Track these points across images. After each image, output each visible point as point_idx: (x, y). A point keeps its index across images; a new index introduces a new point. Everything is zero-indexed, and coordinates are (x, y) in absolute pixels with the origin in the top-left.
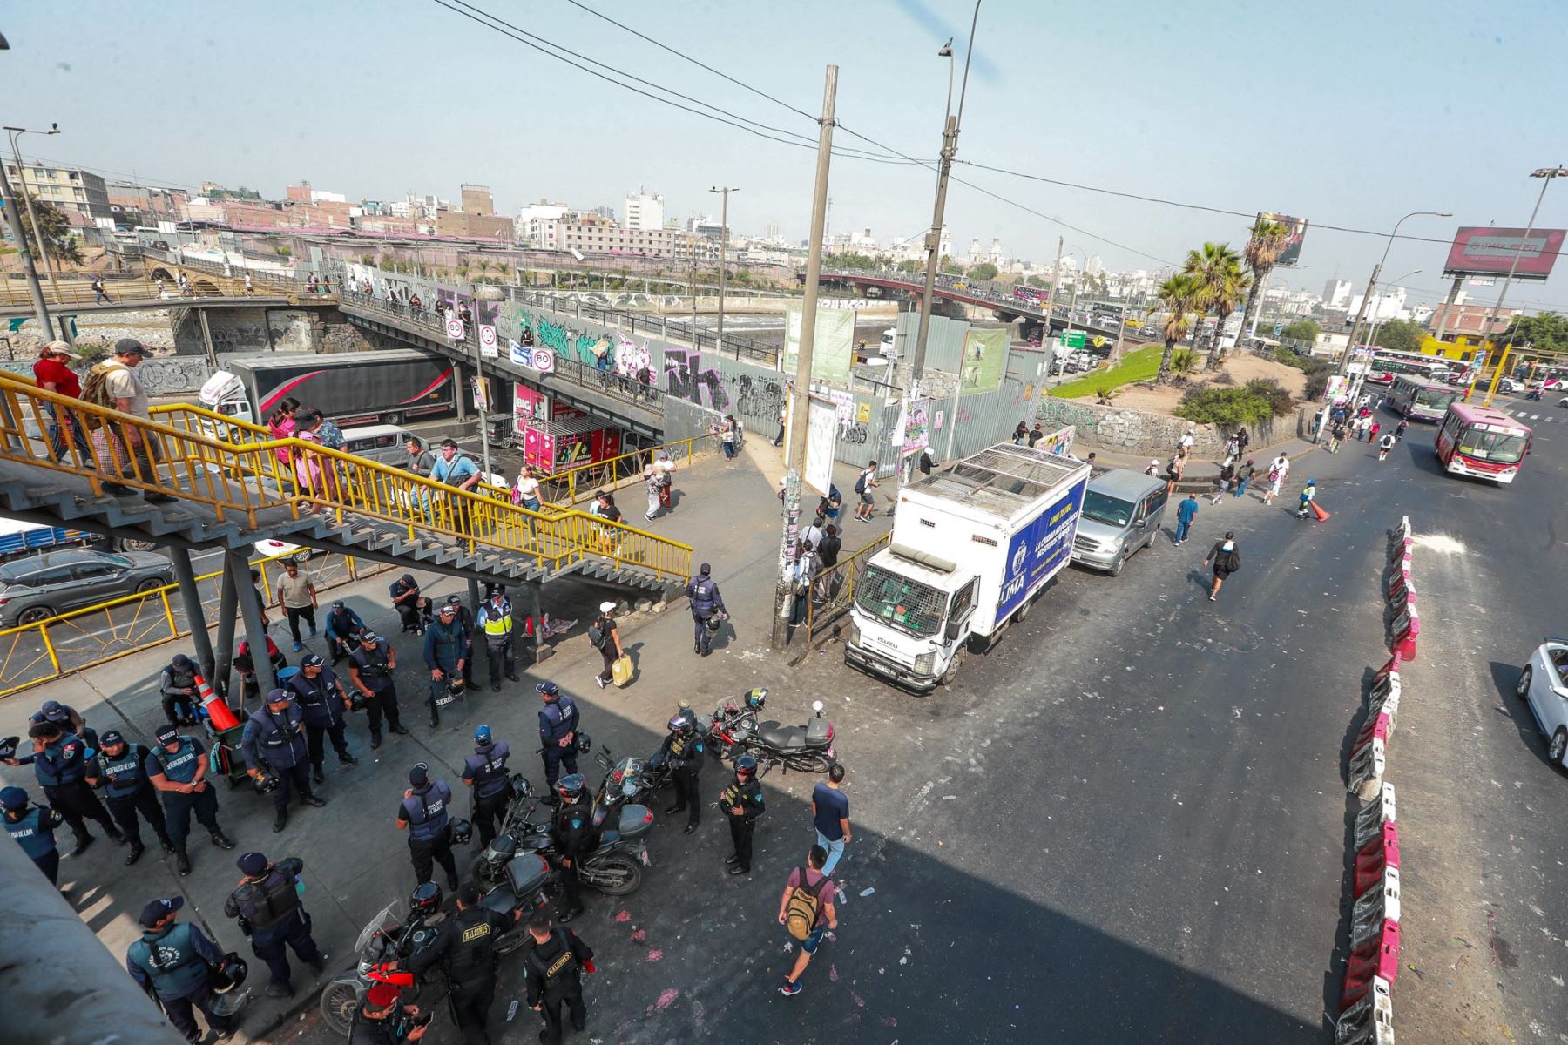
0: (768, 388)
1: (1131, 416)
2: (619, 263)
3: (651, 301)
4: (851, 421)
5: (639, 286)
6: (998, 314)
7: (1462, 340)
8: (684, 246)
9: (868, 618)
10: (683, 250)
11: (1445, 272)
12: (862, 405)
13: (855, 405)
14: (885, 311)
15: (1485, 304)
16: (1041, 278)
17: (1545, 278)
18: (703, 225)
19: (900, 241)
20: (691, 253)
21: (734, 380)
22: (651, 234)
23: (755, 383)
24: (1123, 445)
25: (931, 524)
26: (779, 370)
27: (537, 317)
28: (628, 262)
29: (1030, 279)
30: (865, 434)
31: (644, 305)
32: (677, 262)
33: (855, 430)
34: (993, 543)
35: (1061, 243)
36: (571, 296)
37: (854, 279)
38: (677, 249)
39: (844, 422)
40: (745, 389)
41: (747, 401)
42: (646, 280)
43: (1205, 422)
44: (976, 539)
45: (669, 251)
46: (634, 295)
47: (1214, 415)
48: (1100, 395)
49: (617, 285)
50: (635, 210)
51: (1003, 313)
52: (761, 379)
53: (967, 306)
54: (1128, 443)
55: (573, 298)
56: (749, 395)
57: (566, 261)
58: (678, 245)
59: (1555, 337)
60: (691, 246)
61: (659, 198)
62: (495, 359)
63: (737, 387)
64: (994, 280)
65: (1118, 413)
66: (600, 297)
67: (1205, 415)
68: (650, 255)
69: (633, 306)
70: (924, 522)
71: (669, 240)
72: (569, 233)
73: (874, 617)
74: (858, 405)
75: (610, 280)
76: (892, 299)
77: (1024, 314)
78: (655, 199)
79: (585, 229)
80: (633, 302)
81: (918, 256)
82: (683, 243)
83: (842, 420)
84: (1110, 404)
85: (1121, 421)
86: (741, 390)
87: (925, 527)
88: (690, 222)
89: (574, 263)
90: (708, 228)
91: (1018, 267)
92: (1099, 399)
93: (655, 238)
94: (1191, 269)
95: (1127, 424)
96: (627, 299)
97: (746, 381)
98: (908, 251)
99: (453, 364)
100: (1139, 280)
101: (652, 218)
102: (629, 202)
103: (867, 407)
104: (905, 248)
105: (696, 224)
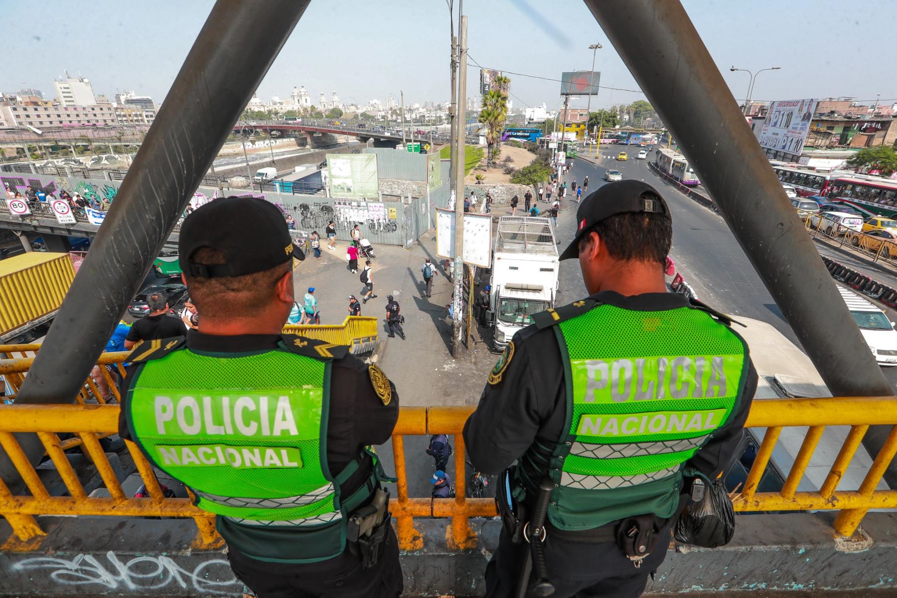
0: (322, 209)
1: (500, 188)
2: (75, 133)
3: (119, 159)
4: (385, 219)
5: (104, 150)
6: (359, 138)
7: (574, 126)
8: (125, 116)
9: (508, 326)
10: (124, 119)
11: (561, 94)
12: (390, 209)
13: (386, 210)
14: (288, 145)
15: (577, 108)
16: (368, 113)
17: (597, 94)
18: (130, 98)
19: (277, 99)
20: (131, 121)
21: (295, 208)
22: (93, 109)
23: (312, 208)
24: (500, 203)
25: (516, 268)
26: (328, 196)
27: (102, 187)
28: (84, 132)
29: (362, 115)
30: (396, 226)
31: (116, 163)
32: (125, 128)
33: (388, 224)
34: (551, 270)
35: (402, 95)
36: (48, 163)
37: (260, 127)
38: (119, 119)
39: (380, 221)
40: (305, 212)
41: (308, 220)
42: (110, 145)
43: (528, 184)
44: (542, 270)
45: (113, 121)
46: (104, 156)
47: (531, 180)
48: (477, 179)
49: (85, 150)
50: (66, 90)
51: (361, 137)
52: (316, 204)
53: (336, 135)
54: (502, 202)
55: (50, 165)
56: (309, 215)
57: (25, 136)
58: (119, 116)
59: (606, 121)
60: (130, 115)
61: (86, 80)
62: (73, 225)
63: (299, 212)
64: (342, 117)
65: (495, 187)
66: (75, 161)
67: (527, 181)
68: (101, 124)
69: (106, 164)
70: (511, 268)
71: (110, 112)
72: (16, 113)
73: (512, 324)
74: (388, 209)
75: (76, 147)
76: (289, 136)
77: (372, 136)
78: (82, 81)
79: (31, 110)
80: (104, 162)
81: (291, 107)
82: (122, 113)
83: (379, 219)
84: (483, 183)
85: (496, 191)
86: (302, 213)
87: (513, 270)
88: (118, 97)
89: (34, 137)
90: (134, 100)
91: (353, 109)
92: (477, 181)
93: (97, 111)
94: (485, 105)
95: (499, 192)
96: (99, 160)
97: (305, 207)
98: (284, 105)
99: (19, 234)
100: (418, 109)
101: (84, 97)
102: (58, 85)
103: (394, 209)
104: (281, 103)
105: (123, 99)
